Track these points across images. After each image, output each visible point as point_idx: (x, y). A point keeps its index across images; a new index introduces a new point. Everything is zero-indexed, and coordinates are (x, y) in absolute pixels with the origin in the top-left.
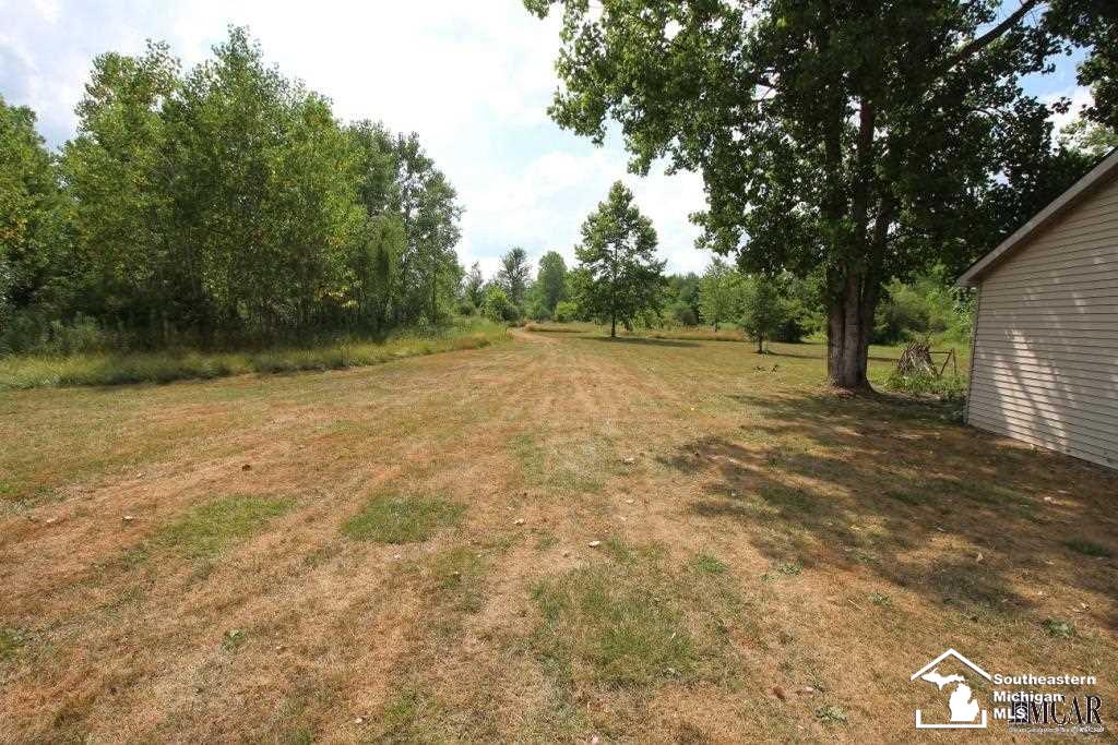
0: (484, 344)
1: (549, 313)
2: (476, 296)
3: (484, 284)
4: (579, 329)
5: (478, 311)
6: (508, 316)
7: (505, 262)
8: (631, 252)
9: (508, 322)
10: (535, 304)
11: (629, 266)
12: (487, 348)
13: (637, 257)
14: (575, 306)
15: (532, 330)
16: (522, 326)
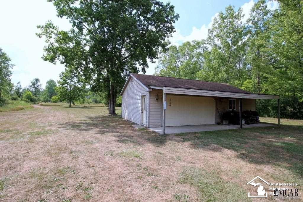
0: (22, 109)
1: (50, 99)
2: (19, 94)
3: (23, 89)
4: (60, 104)
5: (20, 99)
6: (32, 100)
7: (31, 82)
8: (75, 83)
9: (32, 103)
10: (44, 97)
11: (75, 86)
12: (23, 110)
13: (77, 84)
14: (57, 98)
15: (42, 105)
16: (38, 104)
